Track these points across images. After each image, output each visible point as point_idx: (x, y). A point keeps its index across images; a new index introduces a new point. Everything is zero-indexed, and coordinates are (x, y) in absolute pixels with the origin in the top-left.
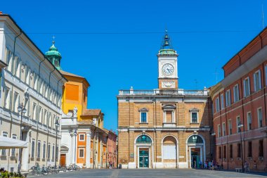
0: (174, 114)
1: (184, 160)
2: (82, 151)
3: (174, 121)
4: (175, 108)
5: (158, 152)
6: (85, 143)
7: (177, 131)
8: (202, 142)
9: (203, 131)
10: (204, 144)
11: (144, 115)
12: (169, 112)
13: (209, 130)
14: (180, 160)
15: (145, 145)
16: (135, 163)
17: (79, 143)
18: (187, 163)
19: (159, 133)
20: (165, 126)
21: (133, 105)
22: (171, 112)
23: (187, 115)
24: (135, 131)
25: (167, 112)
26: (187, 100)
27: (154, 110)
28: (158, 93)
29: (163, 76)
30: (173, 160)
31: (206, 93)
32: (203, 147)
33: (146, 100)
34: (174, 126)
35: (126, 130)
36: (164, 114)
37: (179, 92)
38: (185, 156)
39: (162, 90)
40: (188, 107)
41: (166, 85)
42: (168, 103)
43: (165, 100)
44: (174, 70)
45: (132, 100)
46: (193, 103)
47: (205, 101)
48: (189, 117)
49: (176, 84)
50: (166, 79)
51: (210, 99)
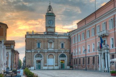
0: (53, 44)
1: (57, 65)
3: (53, 47)
4: (54, 41)
5: (45, 62)
7: (55, 52)
9: (66, 52)
10: (66, 58)
11: (39, 44)
13: (69, 51)
14: (56, 66)
15: (39, 59)
16: (34, 67)
18: (58, 67)
19: (46, 54)
20: (49, 49)
21: (34, 39)
22: (52, 43)
23: (59, 44)
24: (35, 52)
25: (50, 43)
26: (59, 37)
27: (44, 42)
28: (46, 33)
29: (48, 26)
30: (52, 66)
31: (68, 34)
32: (66, 60)
33: (40, 37)
34: (53, 49)
35: (30, 51)
36: (49, 44)
37: (56, 34)
38: (58, 63)
39: (48, 32)
40: (59, 40)
41: (50, 30)
42: (50, 39)
43: (49, 37)
44: (54, 23)
45: (33, 37)
46: (62, 39)
47: (68, 38)
48: (60, 46)
49: (55, 30)
50: (50, 27)
51: (69, 37)
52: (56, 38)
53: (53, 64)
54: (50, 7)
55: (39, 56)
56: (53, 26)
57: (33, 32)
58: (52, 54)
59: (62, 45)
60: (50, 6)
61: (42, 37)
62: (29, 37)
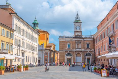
0: (80, 45)
3: (80, 47)
4: (81, 43)
5: (74, 59)
6: (47, 56)
7: (81, 51)
8: (91, 55)
9: (91, 51)
10: (92, 56)
11: (69, 46)
13: (94, 51)
15: (69, 57)
17: (45, 56)
19: (74, 53)
20: (77, 49)
22: (79, 44)
24: (66, 52)
25: (77, 44)
26: (85, 40)
27: (73, 43)
28: (74, 37)
29: (76, 31)
30: (80, 62)
31: (92, 37)
32: (91, 57)
33: (69, 40)
34: (80, 49)
35: (62, 51)
36: (77, 45)
37: (82, 37)
38: (84, 61)
39: (75, 36)
40: (85, 42)
41: (77, 34)
42: (78, 41)
43: (77, 40)
44: (80, 28)
45: (64, 40)
46: (88, 41)
47: (92, 40)
48: (86, 46)
49: (81, 33)
51: (94, 39)
52: (82, 40)
53: (80, 61)
55: (69, 54)
56: (80, 31)
57: (64, 36)
58: (79, 53)
59: (88, 45)
60: (77, 15)
61: (71, 40)
62: (61, 40)
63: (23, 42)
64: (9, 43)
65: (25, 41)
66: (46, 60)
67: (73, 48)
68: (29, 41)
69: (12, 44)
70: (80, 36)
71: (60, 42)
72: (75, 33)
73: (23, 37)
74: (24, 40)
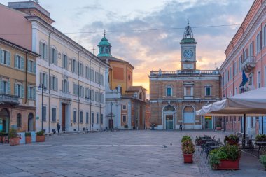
0: (192, 89)
1: (200, 124)
2: (124, 117)
3: (192, 94)
4: (193, 85)
5: (180, 117)
6: (127, 112)
7: (194, 102)
11: (169, 90)
12: (188, 88)
14: (196, 124)
15: (170, 113)
16: (162, 126)
17: (122, 112)
18: (201, 126)
19: (181, 105)
20: (185, 98)
21: (161, 82)
22: (190, 87)
23: (203, 90)
24: (163, 103)
25: (187, 87)
26: (203, 78)
27: (178, 86)
28: (180, 72)
29: (185, 60)
31: (217, 72)
33: (171, 79)
34: (192, 98)
35: (156, 101)
36: (185, 89)
37: (197, 72)
39: (183, 71)
40: (203, 83)
41: (187, 66)
42: (188, 81)
43: (186, 78)
44: (194, 54)
45: (160, 79)
47: (217, 78)
49: (195, 66)
50: (187, 62)
51: (220, 77)
52: (197, 78)
53: (192, 122)
54: (188, 28)
55: (169, 108)
56: (192, 60)
57: (160, 71)
58: (191, 104)
59: (208, 90)
61: (174, 79)
62: (155, 79)
63: (65, 82)
64: (22, 82)
65: (70, 80)
66: (124, 120)
67: (178, 96)
68: (82, 79)
69: (34, 85)
70: (192, 70)
71: (152, 83)
72: (182, 66)
73: (65, 70)
74: (67, 77)
